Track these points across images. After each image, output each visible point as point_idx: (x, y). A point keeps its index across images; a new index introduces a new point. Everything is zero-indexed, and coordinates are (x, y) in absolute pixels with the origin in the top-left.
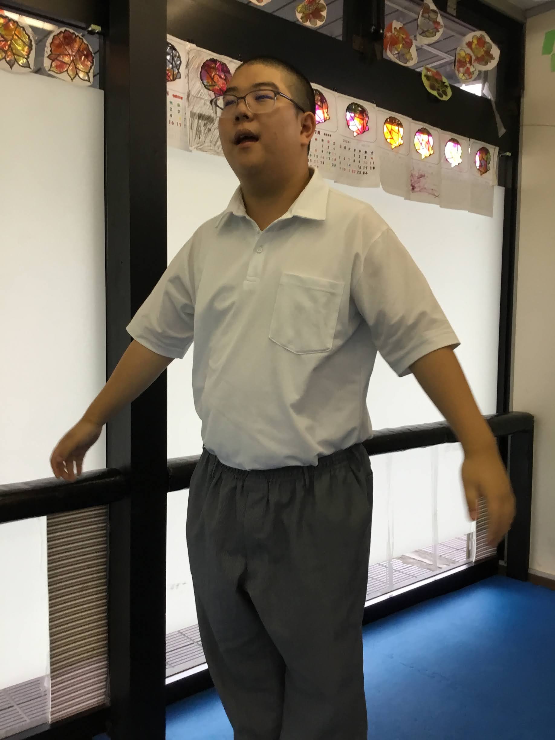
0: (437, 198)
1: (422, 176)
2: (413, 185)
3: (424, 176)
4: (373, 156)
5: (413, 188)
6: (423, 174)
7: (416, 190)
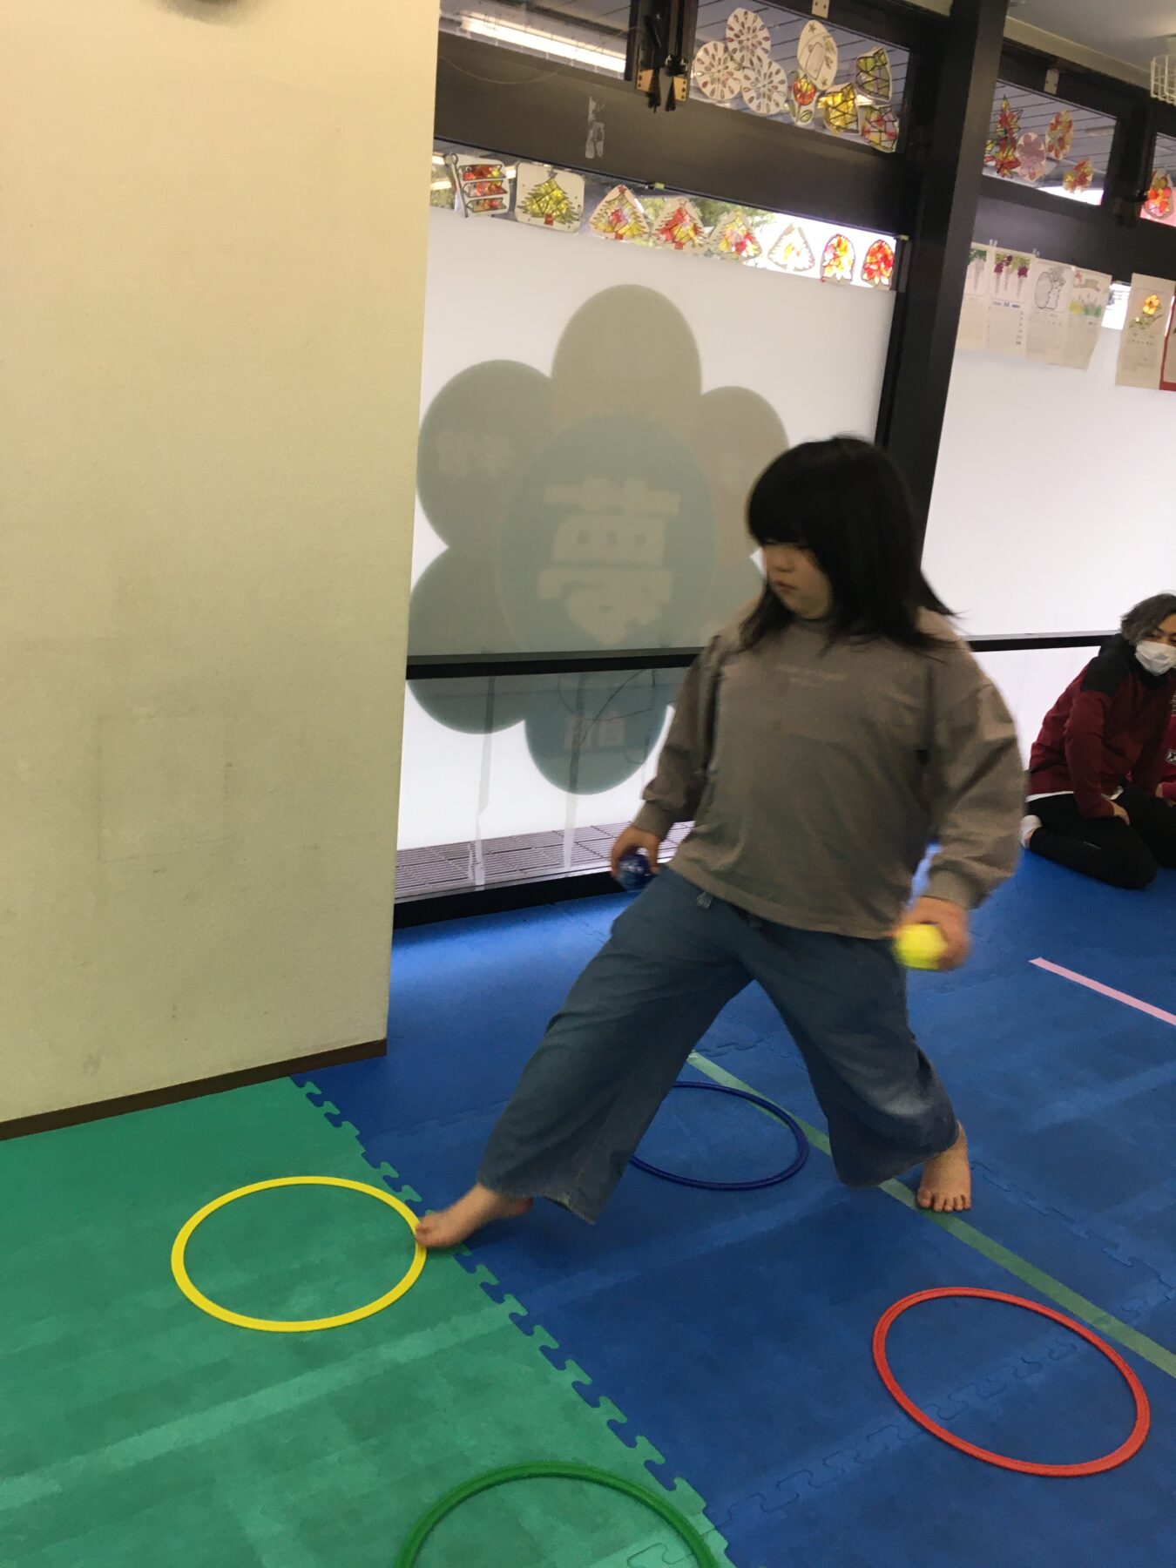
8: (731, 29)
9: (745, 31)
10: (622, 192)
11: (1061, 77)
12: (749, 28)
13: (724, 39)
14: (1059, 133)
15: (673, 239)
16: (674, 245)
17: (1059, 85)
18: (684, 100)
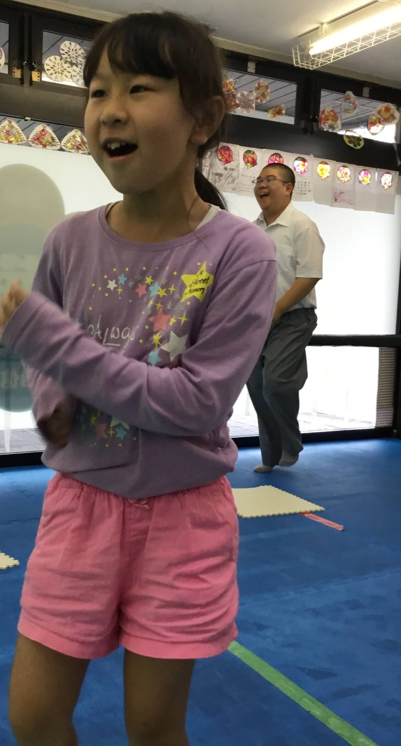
0: (352, 205)
1: (342, 193)
2: (336, 198)
3: (343, 193)
4: (310, 184)
5: (336, 200)
6: (343, 191)
7: (337, 201)
8: (63, 50)
9: (71, 51)
10: (10, 122)
11: (257, 65)
12: (73, 50)
13: (60, 55)
14: (261, 91)
15: (41, 143)
16: (42, 146)
17: (256, 69)
18: (39, 81)
